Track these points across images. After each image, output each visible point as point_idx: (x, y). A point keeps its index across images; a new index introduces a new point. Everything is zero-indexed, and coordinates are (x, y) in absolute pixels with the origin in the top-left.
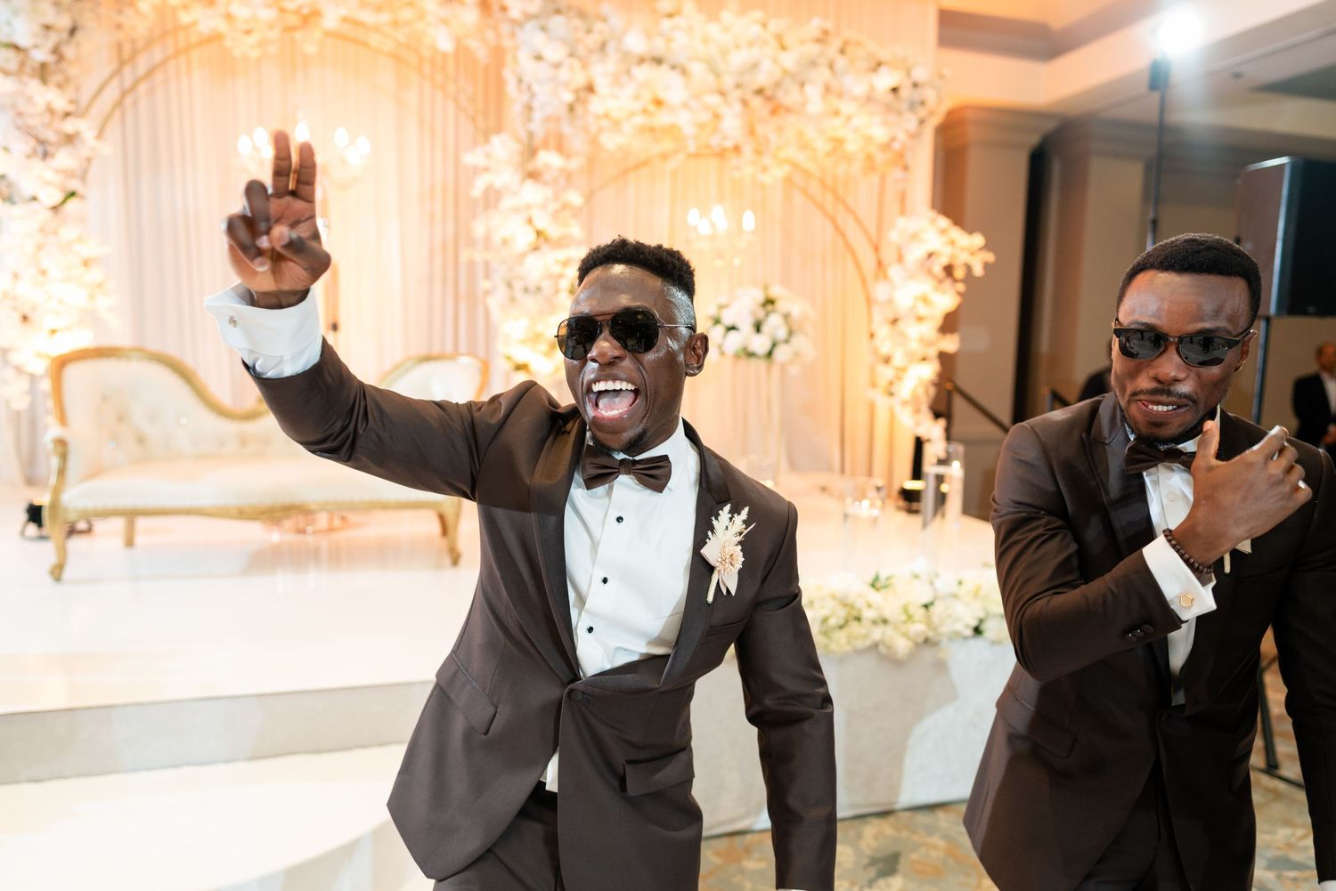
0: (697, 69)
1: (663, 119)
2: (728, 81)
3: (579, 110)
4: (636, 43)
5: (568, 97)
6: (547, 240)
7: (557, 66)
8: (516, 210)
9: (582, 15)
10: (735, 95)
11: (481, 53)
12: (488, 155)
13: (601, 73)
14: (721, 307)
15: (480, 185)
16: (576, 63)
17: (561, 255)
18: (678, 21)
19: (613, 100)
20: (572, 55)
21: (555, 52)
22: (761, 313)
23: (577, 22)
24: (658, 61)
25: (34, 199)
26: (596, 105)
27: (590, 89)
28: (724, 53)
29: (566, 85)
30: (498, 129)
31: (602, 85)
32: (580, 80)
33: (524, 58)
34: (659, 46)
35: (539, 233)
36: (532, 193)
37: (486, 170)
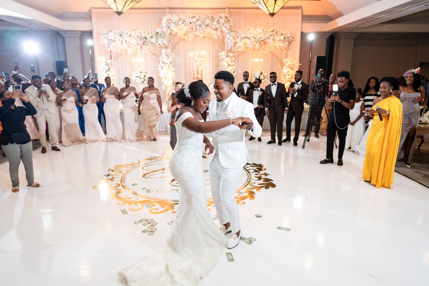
0: (252, 39)
1: (247, 46)
2: (257, 40)
3: (235, 46)
4: (243, 36)
5: (233, 44)
6: (230, 65)
7: (232, 40)
8: (226, 61)
9: (235, 32)
10: (258, 42)
11: (221, 37)
12: (222, 54)
13: (238, 40)
14: (255, 74)
15: (221, 58)
16: (234, 39)
17: (232, 67)
18: (250, 31)
19: (240, 44)
20: (234, 38)
21: (231, 38)
22: (260, 75)
23: (235, 33)
24: (246, 38)
25: (167, 63)
26: (237, 45)
27: (236, 42)
28: (257, 35)
29: (233, 43)
30: (224, 50)
31: (238, 42)
32: (235, 41)
33: (227, 39)
34: (246, 36)
35: (229, 64)
36: (228, 59)
37: (222, 56)
